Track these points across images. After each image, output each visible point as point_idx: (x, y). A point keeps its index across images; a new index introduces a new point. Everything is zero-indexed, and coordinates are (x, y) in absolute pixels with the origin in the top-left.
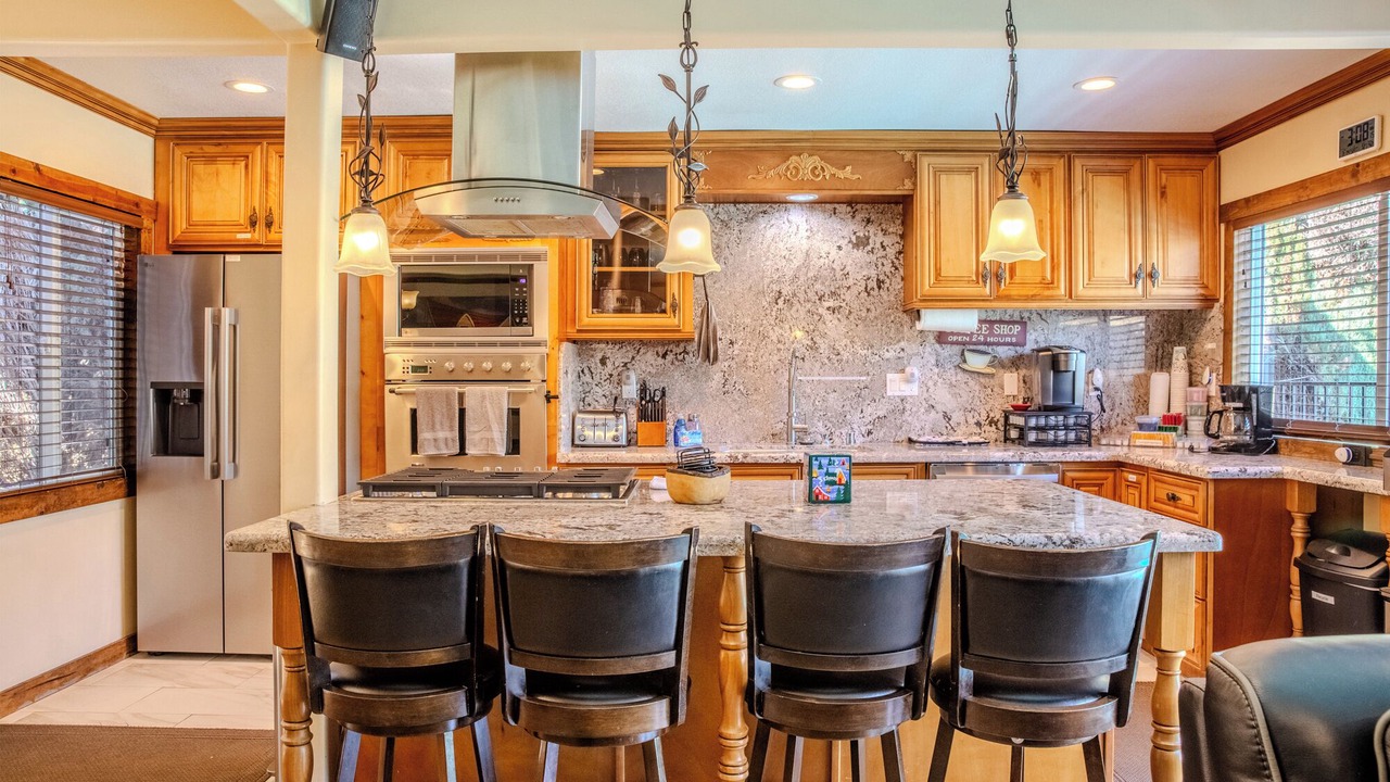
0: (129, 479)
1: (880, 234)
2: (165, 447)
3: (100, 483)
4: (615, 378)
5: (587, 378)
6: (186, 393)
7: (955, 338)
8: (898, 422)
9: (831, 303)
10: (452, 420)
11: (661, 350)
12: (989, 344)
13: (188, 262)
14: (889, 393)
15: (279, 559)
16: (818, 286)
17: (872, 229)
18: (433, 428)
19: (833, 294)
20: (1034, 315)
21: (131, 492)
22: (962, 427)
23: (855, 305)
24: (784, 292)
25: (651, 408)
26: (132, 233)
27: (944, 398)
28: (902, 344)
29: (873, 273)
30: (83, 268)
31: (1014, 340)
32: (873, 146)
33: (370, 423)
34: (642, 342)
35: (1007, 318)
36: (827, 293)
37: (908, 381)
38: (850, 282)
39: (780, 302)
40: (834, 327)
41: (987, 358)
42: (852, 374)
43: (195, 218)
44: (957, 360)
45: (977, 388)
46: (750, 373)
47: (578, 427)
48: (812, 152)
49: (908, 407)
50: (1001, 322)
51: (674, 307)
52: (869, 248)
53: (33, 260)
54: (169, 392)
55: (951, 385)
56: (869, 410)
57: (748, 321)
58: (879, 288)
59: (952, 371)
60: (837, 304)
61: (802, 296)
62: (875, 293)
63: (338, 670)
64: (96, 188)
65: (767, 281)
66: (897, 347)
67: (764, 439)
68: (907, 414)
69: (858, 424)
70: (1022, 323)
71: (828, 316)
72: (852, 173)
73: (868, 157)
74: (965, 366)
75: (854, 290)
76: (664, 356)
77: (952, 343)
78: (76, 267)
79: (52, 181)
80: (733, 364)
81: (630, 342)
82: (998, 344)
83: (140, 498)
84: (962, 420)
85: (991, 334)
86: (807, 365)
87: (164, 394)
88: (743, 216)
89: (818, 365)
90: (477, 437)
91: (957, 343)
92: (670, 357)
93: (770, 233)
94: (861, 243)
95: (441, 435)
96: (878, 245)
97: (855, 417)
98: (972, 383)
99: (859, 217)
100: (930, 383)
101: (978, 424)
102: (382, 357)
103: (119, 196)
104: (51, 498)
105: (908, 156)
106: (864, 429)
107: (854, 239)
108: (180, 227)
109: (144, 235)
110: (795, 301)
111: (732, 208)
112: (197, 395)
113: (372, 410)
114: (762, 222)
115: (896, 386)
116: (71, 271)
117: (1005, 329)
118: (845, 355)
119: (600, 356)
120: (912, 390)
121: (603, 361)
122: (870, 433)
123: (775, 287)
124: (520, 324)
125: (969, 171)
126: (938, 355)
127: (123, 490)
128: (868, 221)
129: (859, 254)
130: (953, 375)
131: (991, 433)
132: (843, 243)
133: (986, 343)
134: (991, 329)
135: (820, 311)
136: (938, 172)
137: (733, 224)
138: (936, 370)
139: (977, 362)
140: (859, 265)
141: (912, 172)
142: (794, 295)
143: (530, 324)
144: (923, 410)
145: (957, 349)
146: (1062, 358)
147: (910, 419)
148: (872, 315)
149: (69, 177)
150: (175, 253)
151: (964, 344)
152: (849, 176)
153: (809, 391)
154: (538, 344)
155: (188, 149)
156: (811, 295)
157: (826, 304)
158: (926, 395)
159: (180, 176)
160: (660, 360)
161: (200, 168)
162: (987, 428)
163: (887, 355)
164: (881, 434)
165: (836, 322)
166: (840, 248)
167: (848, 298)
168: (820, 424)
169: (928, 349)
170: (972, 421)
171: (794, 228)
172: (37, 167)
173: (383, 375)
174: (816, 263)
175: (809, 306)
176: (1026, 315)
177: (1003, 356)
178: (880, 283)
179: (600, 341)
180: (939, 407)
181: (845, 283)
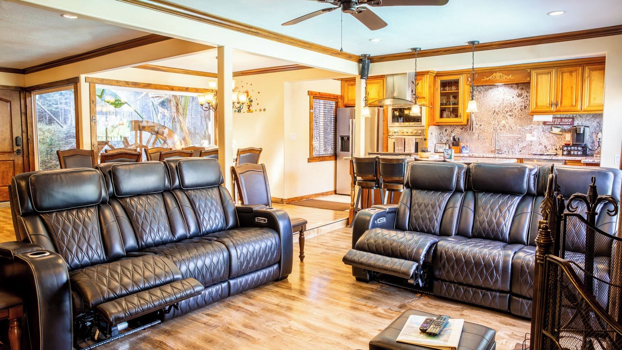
0: (335, 156)
1: (526, 92)
2: (342, 150)
3: (330, 157)
4: (449, 135)
5: (442, 135)
6: (347, 138)
7: (549, 123)
8: (530, 148)
9: (510, 114)
10: (402, 144)
11: (461, 127)
12: (561, 125)
13: (349, 109)
14: (527, 140)
15: (351, 161)
16: (506, 109)
17: (523, 91)
18: (398, 146)
19: (511, 111)
20: (578, 116)
21: (336, 160)
22: (551, 150)
23: (517, 114)
24: (496, 111)
25: (456, 143)
26: (337, 103)
27: (545, 141)
28: (532, 125)
29: (523, 104)
30: (328, 107)
31: (569, 123)
32: (517, 69)
33: (385, 145)
34: (456, 125)
35: (568, 116)
36: (509, 111)
37: (533, 136)
38: (516, 107)
39: (495, 113)
40: (511, 120)
41: (560, 129)
42: (516, 134)
43: (349, 99)
44: (549, 130)
45: (556, 138)
46: (485, 133)
47: (436, 148)
48: (500, 71)
49: (533, 144)
50: (566, 118)
51: (460, 116)
52: (522, 97)
53: (319, 106)
54: (343, 138)
55: (547, 137)
56: (520, 145)
57: (485, 119)
58: (525, 109)
59: (548, 133)
60: (512, 114)
61: (501, 112)
62: (524, 110)
63: (359, 178)
64: (330, 95)
65: (491, 108)
66: (530, 126)
67: (489, 152)
68: (532, 146)
69: (517, 148)
70: (573, 118)
71: (509, 117)
72: (512, 77)
73: (517, 72)
74: (552, 132)
75: (517, 109)
76: (462, 129)
77: (548, 125)
78: (327, 107)
79: (322, 95)
80: (481, 131)
81: (453, 125)
82: (564, 125)
83: (338, 161)
84: (551, 148)
85: (561, 122)
86: (502, 131)
87: (342, 138)
88: (485, 90)
89: (505, 131)
90: (408, 149)
91: (549, 125)
92: (464, 129)
93: (493, 94)
94: (520, 95)
95: (400, 148)
96: (525, 96)
97: (516, 147)
98: (554, 137)
99: (519, 88)
100: (540, 137)
101: (556, 149)
102: (388, 129)
103: (334, 95)
104: (321, 159)
105: (529, 70)
106: (519, 150)
107: (518, 94)
108: (346, 101)
109: (339, 103)
110: (499, 113)
111: (482, 87)
112: (348, 138)
113: (385, 142)
114: (490, 91)
115: (529, 137)
116: (326, 108)
117: (566, 120)
118: (514, 129)
119: (445, 129)
120: (534, 139)
121: (446, 130)
122: (520, 151)
123: (494, 110)
124: (419, 122)
125: (548, 73)
126: (543, 128)
127: (334, 159)
128: (522, 89)
129: (519, 99)
130: (547, 134)
131: (560, 152)
132: (514, 96)
133: (559, 125)
134: (561, 120)
135: (507, 116)
136: (537, 74)
137: (482, 92)
138: (543, 133)
139: (556, 130)
140: (518, 102)
141: (529, 75)
142: (499, 111)
143: (421, 121)
144: (538, 145)
145: (550, 126)
146: (578, 129)
147: (533, 147)
148: (522, 117)
149: (325, 93)
150: (346, 107)
151: (552, 125)
152: (510, 78)
153: (502, 139)
154: (423, 126)
155: (348, 83)
156: (504, 111)
157: (508, 114)
158: (539, 140)
159: (346, 89)
160: (461, 130)
161: (350, 87)
162: (559, 151)
163: (527, 129)
164: (524, 152)
165: (511, 119)
166: (513, 97)
167: (515, 112)
168: (505, 148)
169: (540, 127)
170: (554, 148)
171: (499, 92)
172: (319, 93)
173: (388, 134)
174: (506, 102)
175: (503, 114)
176: (575, 116)
177: (566, 128)
178: (525, 107)
179: (445, 125)
180: (543, 144)
181: (515, 108)
